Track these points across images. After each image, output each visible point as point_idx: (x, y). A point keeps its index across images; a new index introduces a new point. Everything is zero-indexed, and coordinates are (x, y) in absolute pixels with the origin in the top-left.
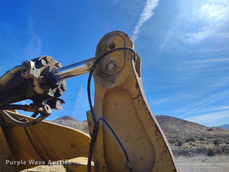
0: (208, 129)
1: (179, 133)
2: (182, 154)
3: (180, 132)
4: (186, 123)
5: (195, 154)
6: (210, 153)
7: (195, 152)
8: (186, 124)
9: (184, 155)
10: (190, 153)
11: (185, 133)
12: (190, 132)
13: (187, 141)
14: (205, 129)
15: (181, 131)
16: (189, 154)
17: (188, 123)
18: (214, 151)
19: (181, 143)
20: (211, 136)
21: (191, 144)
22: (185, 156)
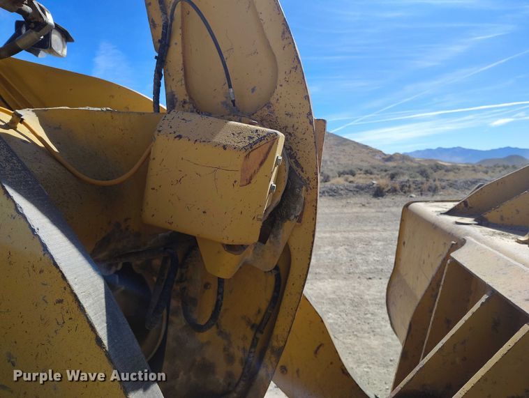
0: (386, 157)
1: (329, 163)
2: (326, 194)
3: (331, 161)
4: (344, 143)
5: (351, 194)
6: (379, 193)
7: (351, 191)
8: (345, 145)
9: (330, 195)
10: (342, 192)
11: (339, 164)
12: (350, 162)
13: (340, 174)
14: (379, 158)
15: (332, 159)
16: (341, 194)
17: (348, 144)
18: (386, 189)
19: (328, 177)
20: (386, 168)
21: (346, 180)
22: (331, 198)
